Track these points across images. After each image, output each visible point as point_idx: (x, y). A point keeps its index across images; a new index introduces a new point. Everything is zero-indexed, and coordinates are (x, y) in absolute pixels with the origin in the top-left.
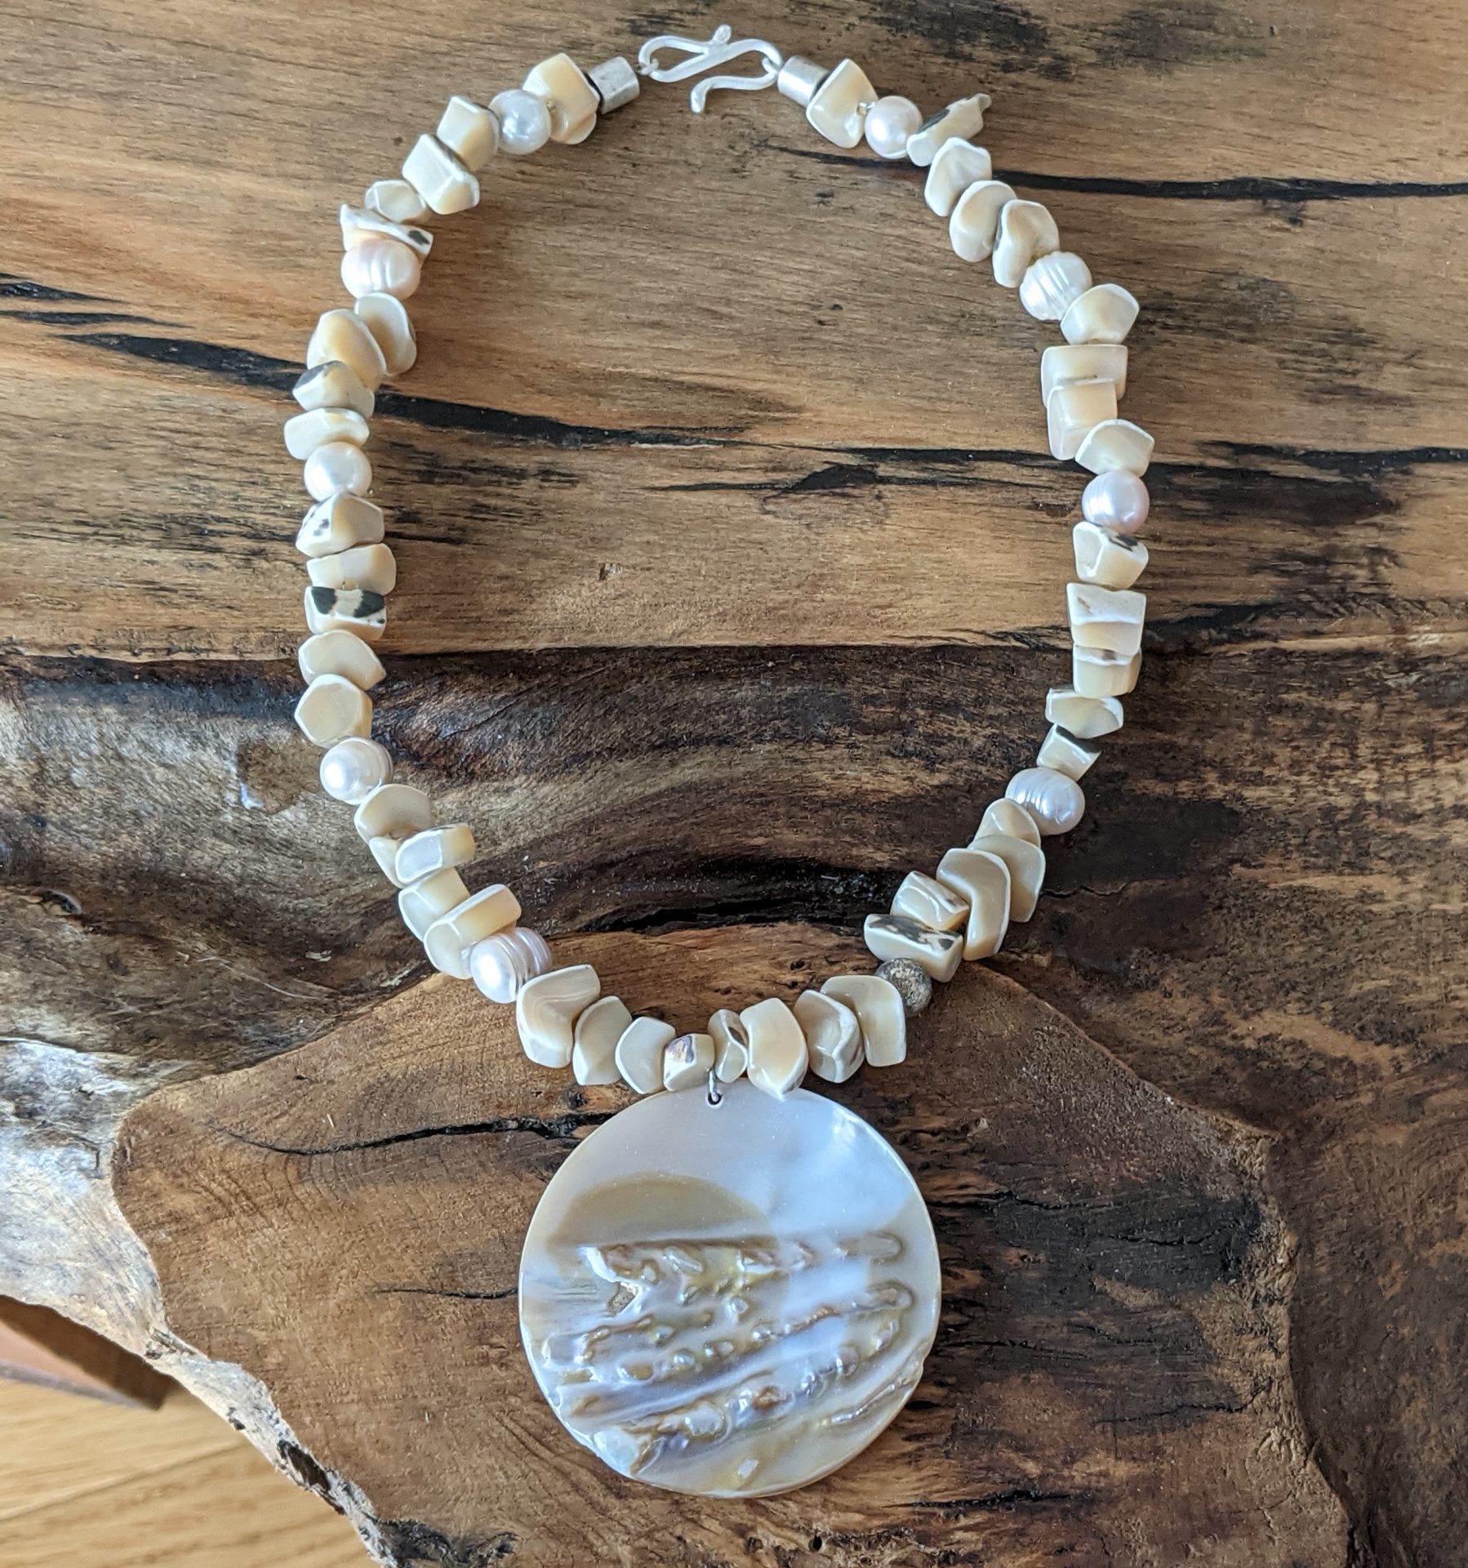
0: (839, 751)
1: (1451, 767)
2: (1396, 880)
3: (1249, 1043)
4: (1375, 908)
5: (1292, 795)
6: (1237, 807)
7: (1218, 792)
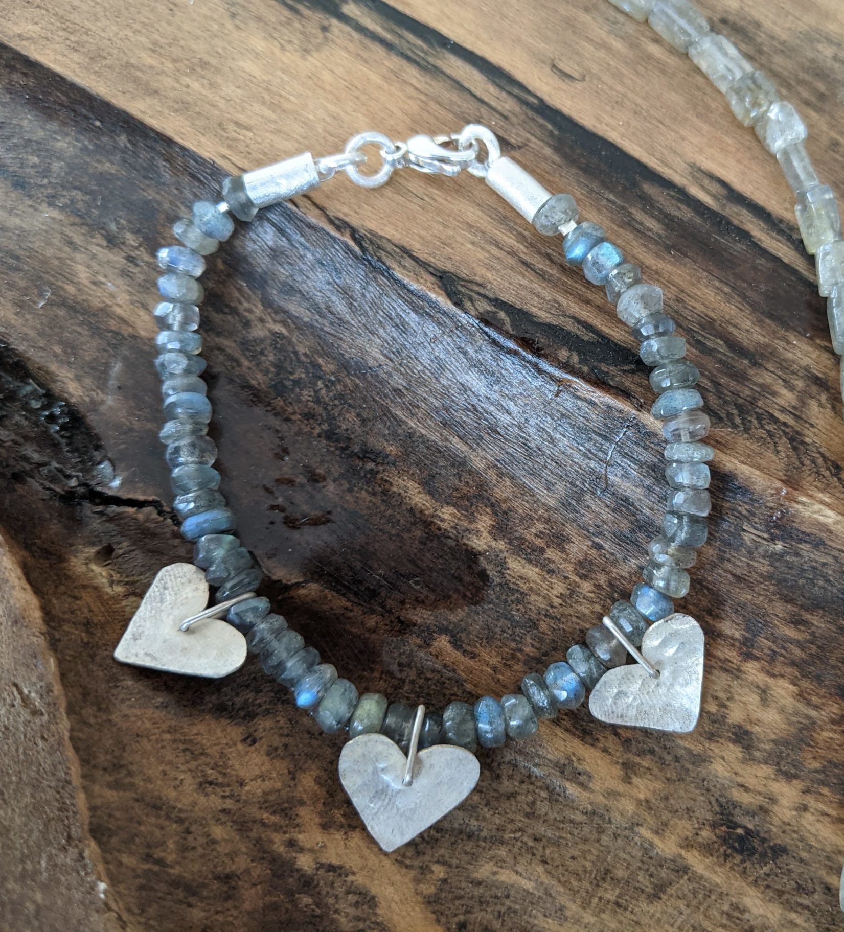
0: (117, 258)
1: (761, 678)
2: (617, 771)
3: (305, 862)
4: (572, 790)
5: (561, 596)
6: (491, 571)
7: (481, 541)
